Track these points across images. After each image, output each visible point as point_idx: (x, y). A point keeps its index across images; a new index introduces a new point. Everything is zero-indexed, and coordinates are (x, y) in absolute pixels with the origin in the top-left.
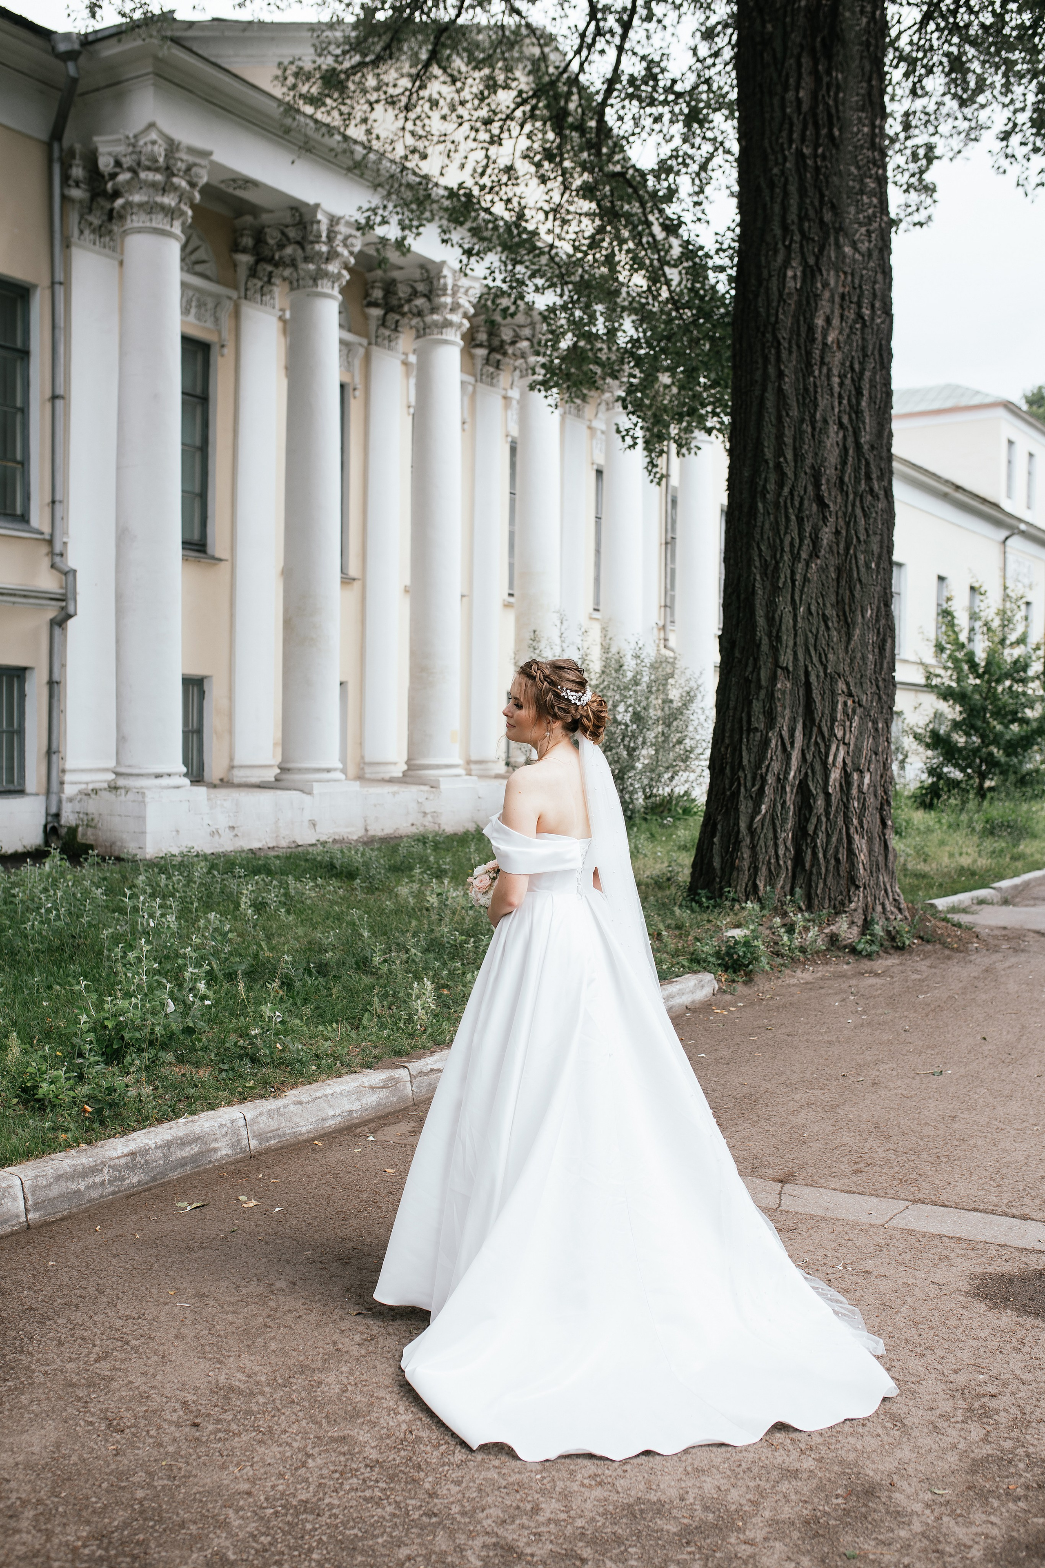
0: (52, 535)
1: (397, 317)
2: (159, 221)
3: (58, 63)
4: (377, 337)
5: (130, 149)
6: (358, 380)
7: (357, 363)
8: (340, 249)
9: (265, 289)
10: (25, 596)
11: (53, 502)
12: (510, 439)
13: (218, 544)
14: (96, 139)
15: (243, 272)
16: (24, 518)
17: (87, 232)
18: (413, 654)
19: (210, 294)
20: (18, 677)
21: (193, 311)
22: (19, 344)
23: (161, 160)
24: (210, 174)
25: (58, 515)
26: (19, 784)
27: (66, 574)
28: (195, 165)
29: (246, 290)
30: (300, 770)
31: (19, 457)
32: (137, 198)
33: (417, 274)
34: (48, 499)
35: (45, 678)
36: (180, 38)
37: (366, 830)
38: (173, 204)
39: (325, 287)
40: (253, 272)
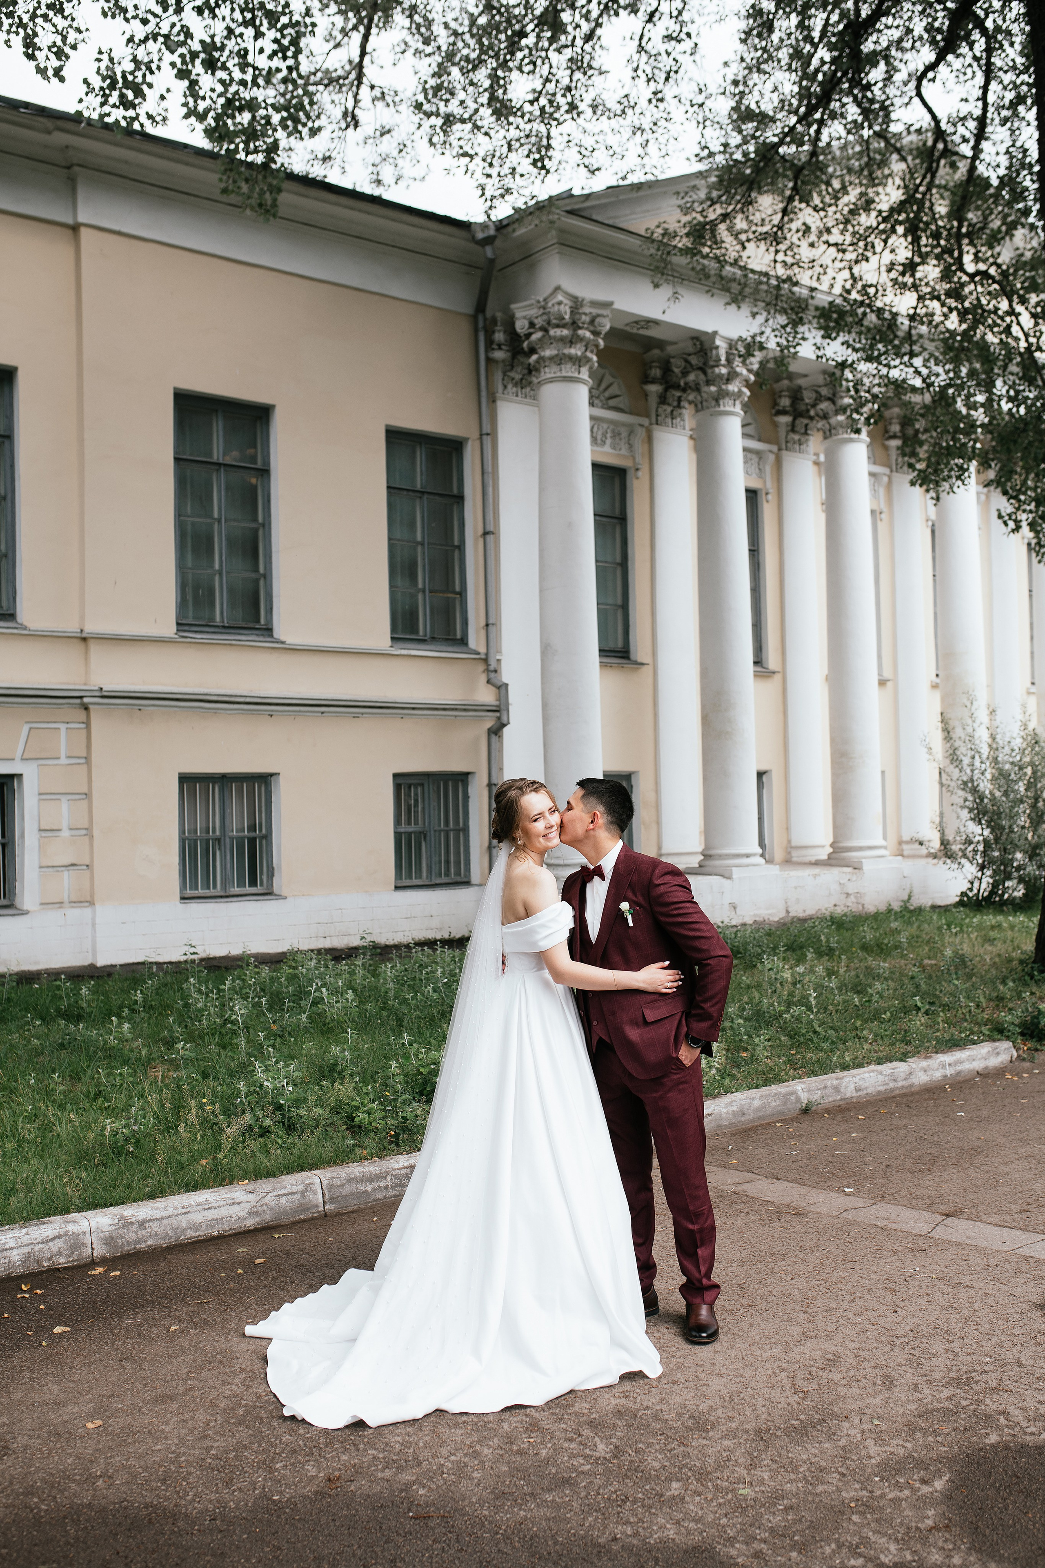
0: (487, 654)
1: (805, 421)
2: (568, 370)
3: (478, 248)
4: (787, 442)
5: (541, 311)
6: (769, 484)
7: (768, 469)
8: (738, 369)
9: (675, 413)
10: (465, 710)
11: (487, 625)
12: (930, 523)
13: (640, 649)
14: (513, 306)
15: (653, 401)
16: (463, 642)
17: (510, 386)
18: (833, 740)
19: (624, 425)
20: (462, 781)
21: (609, 441)
22: (455, 491)
23: (567, 317)
24: (611, 321)
25: (491, 636)
26: (465, 876)
27: (499, 688)
28: (598, 316)
29: (657, 415)
30: (721, 857)
31: (457, 589)
32: (547, 353)
33: (820, 380)
34: (483, 623)
35: (485, 781)
36: (579, 210)
37: (788, 912)
38: (579, 353)
39: (727, 405)
40: (663, 400)
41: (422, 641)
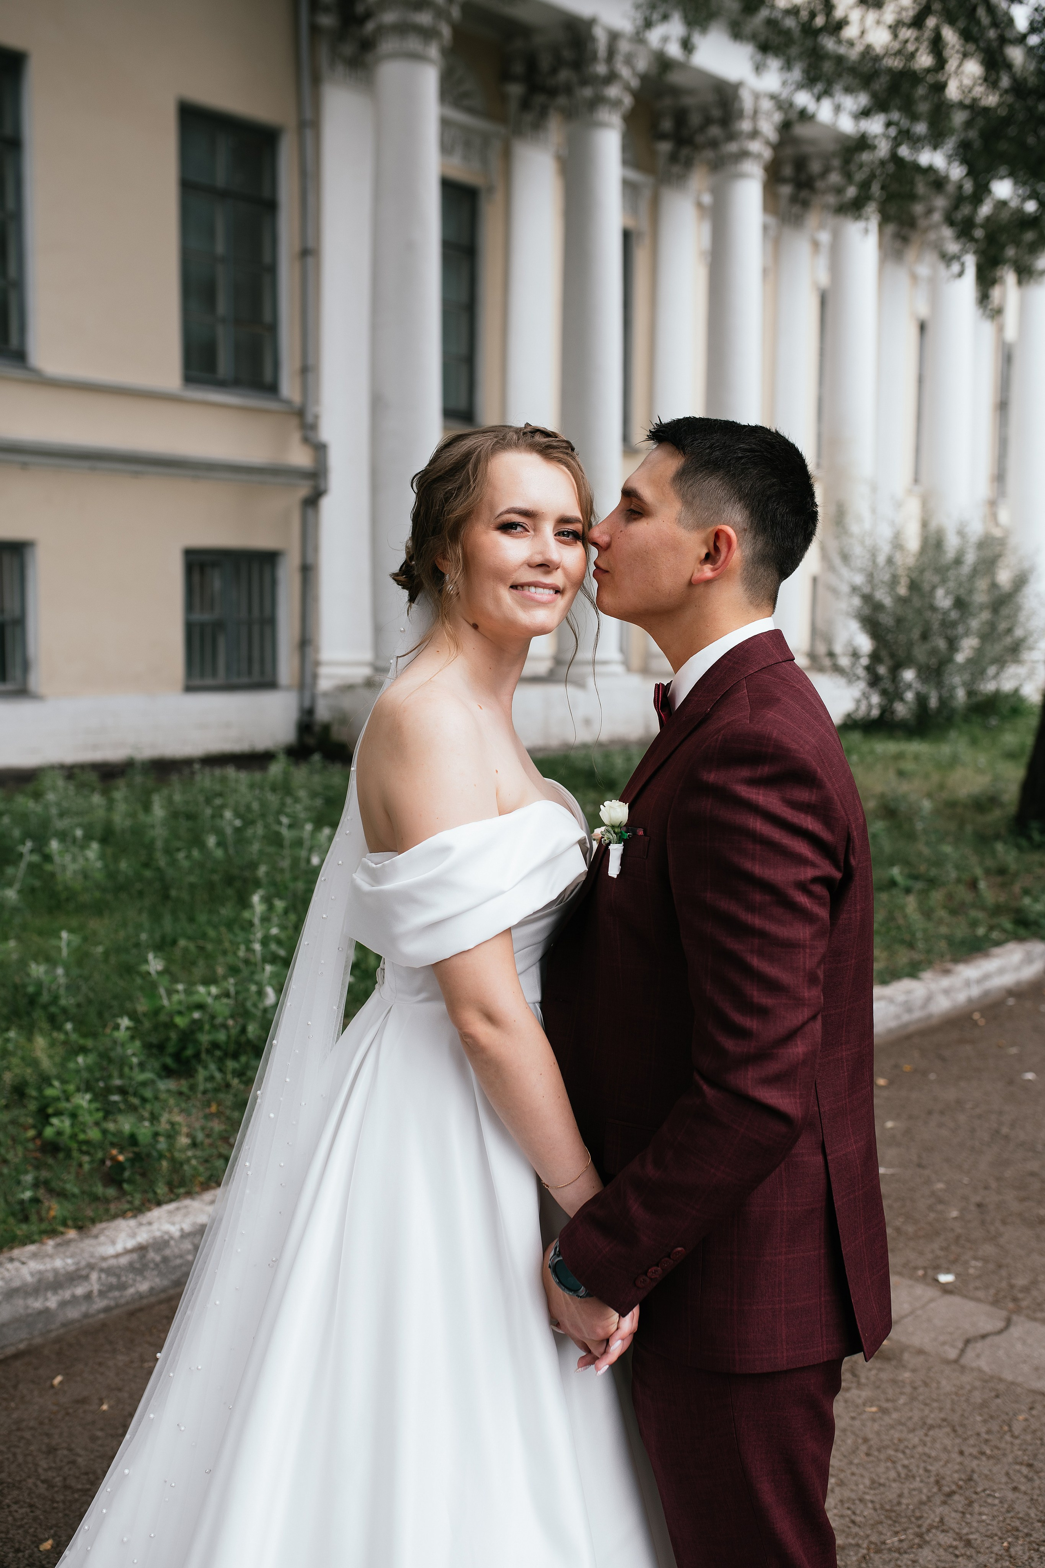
0: (302, 406)
1: (689, 150)
2: (413, 43)
4: (666, 175)
6: (644, 225)
7: (644, 206)
8: (622, 69)
9: (539, 123)
10: (273, 474)
11: (304, 369)
12: (819, 290)
15: (513, 106)
16: (272, 389)
17: (338, 64)
19: (478, 132)
20: (269, 561)
21: (458, 151)
22: (266, 195)
25: (308, 383)
26: (271, 677)
27: (316, 448)
29: (518, 124)
30: (574, 663)
31: (267, 321)
32: (389, 19)
34: (297, 365)
35: (298, 563)
38: (427, 22)
39: (604, 114)
40: (525, 105)
41: (221, 384)
